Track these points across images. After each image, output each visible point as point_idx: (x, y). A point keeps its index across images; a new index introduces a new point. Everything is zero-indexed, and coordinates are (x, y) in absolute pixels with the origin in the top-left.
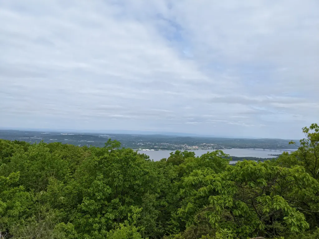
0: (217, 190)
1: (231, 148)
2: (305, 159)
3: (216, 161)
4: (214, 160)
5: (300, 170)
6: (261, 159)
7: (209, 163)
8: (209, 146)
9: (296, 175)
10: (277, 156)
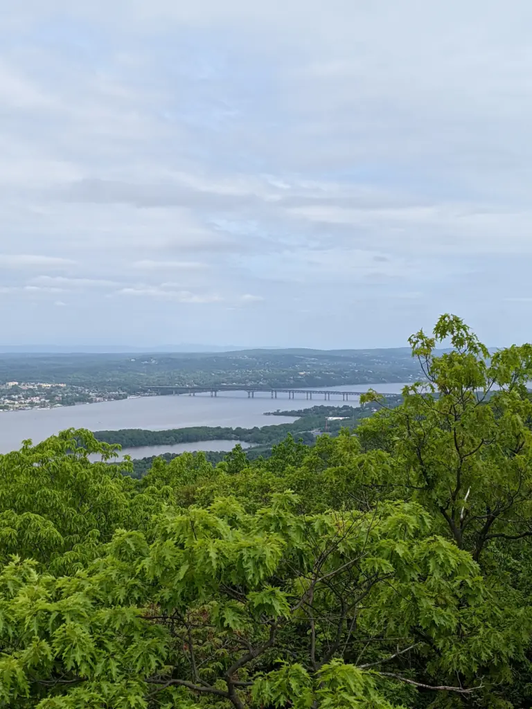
0: (70, 665)
1: (125, 397)
2: (421, 463)
3: (64, 481)
4: (58, 478)
5: (413, 523)
6: (239, 434)
7: (33, 492)
8: (33, 393)
9: (400, 550)
10: (298, 418)
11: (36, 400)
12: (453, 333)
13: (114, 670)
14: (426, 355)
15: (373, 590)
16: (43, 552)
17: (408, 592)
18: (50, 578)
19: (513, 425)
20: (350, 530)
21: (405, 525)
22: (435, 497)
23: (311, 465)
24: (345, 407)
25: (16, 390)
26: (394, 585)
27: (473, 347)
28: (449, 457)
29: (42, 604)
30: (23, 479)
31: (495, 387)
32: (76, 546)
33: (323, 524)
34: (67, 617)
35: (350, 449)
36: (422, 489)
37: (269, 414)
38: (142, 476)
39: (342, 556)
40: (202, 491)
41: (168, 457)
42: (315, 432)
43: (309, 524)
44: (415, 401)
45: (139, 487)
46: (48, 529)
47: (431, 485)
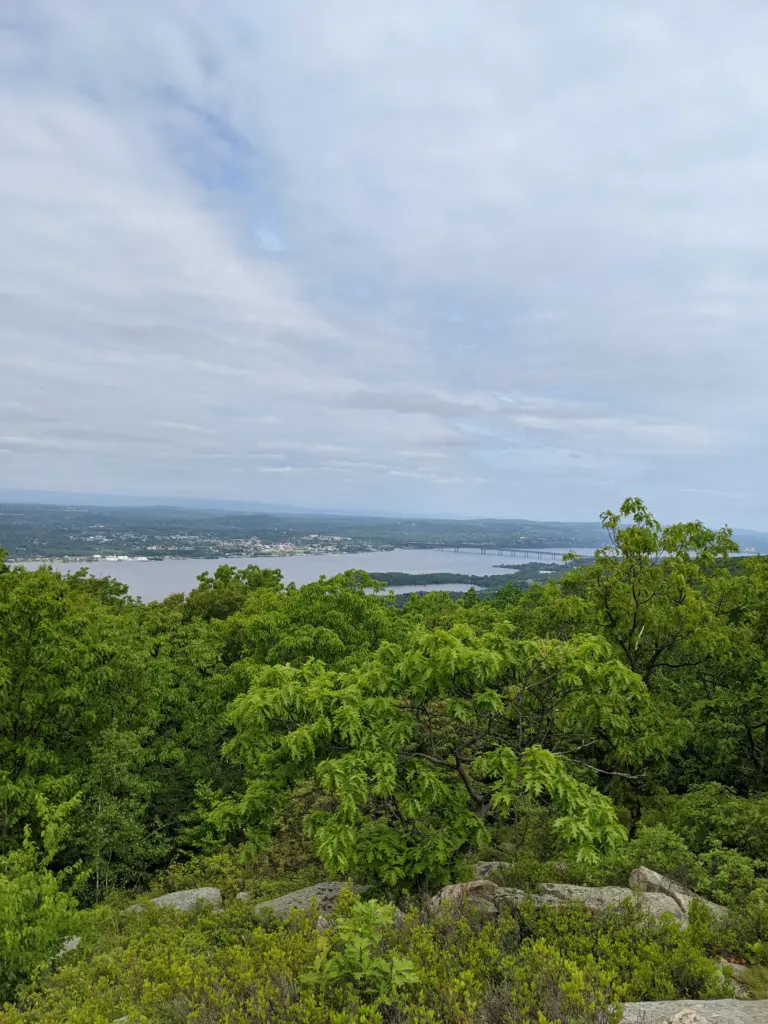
0: (344, 735)
1: (392, 549)
2: (607, 608)
3: (347, 606)
4: (342, 603)
5: (598, 650)
6: (474, 580)
7: (324, 613)
8: (327, 543)
9: (588, 668)
10: (517, 570)
11: (330, 548)
12: (634, 511)
13: (375, 743)
14: (613, 527)
15: (566, 698)
16: (330, 656)
17: (592, 701)
18: (333, 673)
19: (678, 582)
20: (551, 653)
21: (592, 652)
22: (616, 633)
23: (524, 604)
24: (553, 564)
25: (316, 540)
26: (583, 696)
27: (649, 523)
28: (628, 604)
29: (327, 692)
30: (318, 604)
31: (665, 554)
32: (353, 653)
33: (532, 647)
34: (344, 702)
35: (554, 594)
36: (607, 626)
37: (496, 566)
38: (402, 606)
39: (544, 672)
40: (445, 619)
41: (421, 594)
42: (530, 581)
43: (521, 646)
44: (604, 561)
45: (400, 613)
46: (334, 639)
47: (613, 624)
